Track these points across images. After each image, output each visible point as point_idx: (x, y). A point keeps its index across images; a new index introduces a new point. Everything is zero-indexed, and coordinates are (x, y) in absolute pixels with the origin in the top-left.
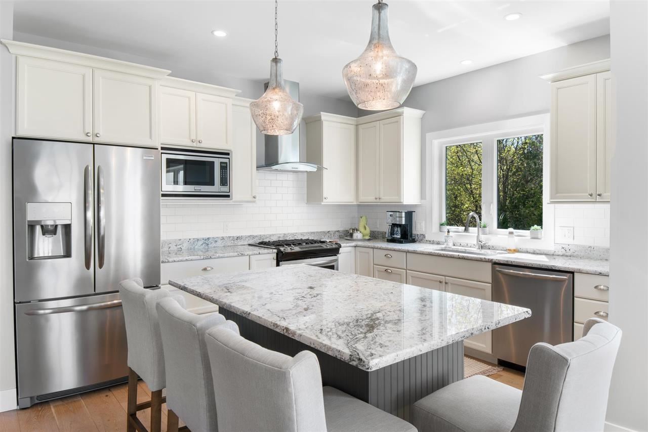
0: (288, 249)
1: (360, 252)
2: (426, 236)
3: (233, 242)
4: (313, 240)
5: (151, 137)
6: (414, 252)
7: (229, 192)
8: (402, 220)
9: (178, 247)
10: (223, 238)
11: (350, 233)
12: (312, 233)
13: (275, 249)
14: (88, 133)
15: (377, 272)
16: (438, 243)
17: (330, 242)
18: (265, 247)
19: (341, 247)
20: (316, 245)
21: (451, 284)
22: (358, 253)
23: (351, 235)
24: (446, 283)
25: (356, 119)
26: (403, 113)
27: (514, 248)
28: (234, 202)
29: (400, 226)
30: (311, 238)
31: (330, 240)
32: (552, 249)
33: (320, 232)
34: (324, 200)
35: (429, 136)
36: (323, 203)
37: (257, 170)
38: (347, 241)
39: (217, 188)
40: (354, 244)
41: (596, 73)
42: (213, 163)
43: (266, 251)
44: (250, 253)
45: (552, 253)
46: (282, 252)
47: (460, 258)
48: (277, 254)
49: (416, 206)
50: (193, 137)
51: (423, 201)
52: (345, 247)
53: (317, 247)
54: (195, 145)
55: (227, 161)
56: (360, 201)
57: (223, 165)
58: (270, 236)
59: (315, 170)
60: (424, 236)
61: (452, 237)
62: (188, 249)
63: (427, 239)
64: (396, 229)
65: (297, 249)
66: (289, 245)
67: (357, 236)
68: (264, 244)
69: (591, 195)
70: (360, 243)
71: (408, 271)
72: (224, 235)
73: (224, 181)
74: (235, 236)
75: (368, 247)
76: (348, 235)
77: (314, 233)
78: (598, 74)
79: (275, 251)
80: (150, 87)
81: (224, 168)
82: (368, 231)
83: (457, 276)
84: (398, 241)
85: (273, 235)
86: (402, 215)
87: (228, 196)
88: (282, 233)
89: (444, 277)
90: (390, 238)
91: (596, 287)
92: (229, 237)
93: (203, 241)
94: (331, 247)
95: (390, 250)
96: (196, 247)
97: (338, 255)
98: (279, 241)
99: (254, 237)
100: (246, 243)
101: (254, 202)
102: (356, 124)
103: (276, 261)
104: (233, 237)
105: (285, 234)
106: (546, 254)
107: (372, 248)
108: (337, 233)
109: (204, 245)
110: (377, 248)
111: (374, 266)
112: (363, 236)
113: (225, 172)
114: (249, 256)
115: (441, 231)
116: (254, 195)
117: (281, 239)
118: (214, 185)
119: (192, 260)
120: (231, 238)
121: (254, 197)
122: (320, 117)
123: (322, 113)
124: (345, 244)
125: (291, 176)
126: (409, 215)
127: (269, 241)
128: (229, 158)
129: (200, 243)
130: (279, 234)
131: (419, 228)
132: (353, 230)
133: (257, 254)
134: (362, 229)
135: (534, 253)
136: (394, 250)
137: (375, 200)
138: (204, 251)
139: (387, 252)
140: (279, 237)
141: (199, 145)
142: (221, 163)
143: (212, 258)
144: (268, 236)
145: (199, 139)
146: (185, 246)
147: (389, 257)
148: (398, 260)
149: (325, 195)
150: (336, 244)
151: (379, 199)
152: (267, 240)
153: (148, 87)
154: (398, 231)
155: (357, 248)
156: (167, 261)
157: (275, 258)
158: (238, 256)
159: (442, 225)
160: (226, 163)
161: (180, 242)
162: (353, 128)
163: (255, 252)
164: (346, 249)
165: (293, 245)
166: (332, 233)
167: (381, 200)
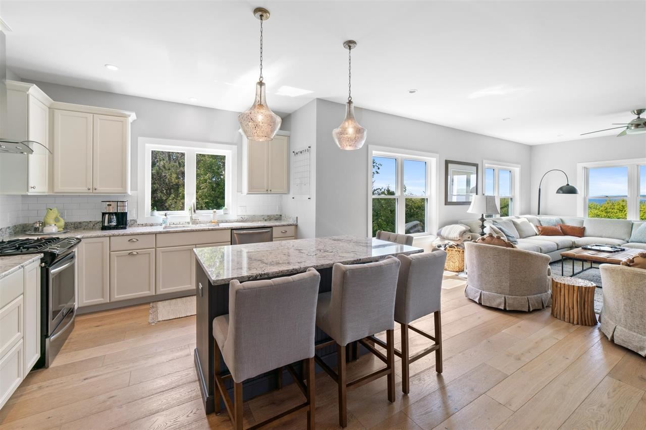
1: (86, 243)
2: (137, 220)
6: (167, 232)
8: (124, 209)
15: (116, 258)
16: (152, 225)
22: (84, 244)
26: (129, 116)
32: (236, 219)
35: (140, 139)
45: (236, 221)
47: (209, 230)
51: (134, 192)
56: (56, 190)
60: (135, 221)
63: (138, 223)
64: (111, 217)
67: (52, 230)
69: (267, 190)
71: (157, 249)
75: (105, 236)
82: (62, 223)
89: (195, 246)
95: (137, 235)
102: (49, 106)
107: (109, 236)
110: (114, 236)
111: (112, 253)
122: (28, 88)
123: (34, 85)
131: (129, 214)
132: (40, 223)
134: (51, 221)
137: (88, 191)
139: (125, 238)
147: (134, 241)
151: (95, 189)
154: (114, 219)
155: (83, 240)
159: (153, 210)
166: (4, 230)
167: (97, 191)
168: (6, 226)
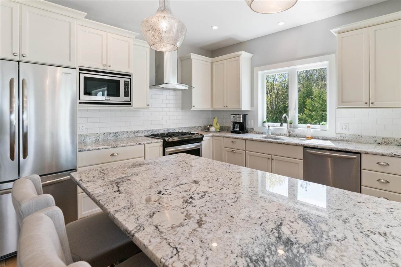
0: (171, 140)
1: (215, 139)
2: (254, 129)
3: (134, 134)
4: (186, 132)
5: (70, 60)
6: (251, 140)
7: (130, 101)
8: (240, 120)
9: (96, 138)
10: (127, 132)
11: (208, 128)
12: (185, 128)
13: (162, 139)
14: (14, 53)
15: (226, 152)
16: (262, 133)
17: (196, 133)
18: (155, 138)
19: (204, 137)
20: (188, 136)
21: (276, 160)
22: (214, 140)
23: (209, 129)
24: (272, 159)
25: (211, 59)
26: (241, 55)
27: (311, 136)
28: (134, 108)
29: (239, 123)
30: (184, 131)
31: (197, 132)
32: (335, 137)
33: (190, 127)
34: (193, 108)
35: (255, 69)
36: (192, 110)
37: (150, 88)
38: (207, 133)
39: (121, 98)
40: (211, 134)
41: (369, 27)
42: (119, 81)
43: (156, 140)
44: (145, 142)
45: (334, 139)
46: (167, 141)
47: (282, 144)
48: (163, 143)
49: (248, 111)
50: (105, 63)
51: (253, 108)
52: (205, 137)
53: (189, 137)
54: (105, 68)
55: (129, 80)
56: (214, 108)
57: (126, 83)
58: (159, 130)
59: (187, 88)
60: (253, 129)
61: (271, 129)
62: (103, 140)
63: (254, 131)
64: (236, 125)
65: (176, 139)
66: (171, 136)
67: (212, 130)
68: (154, 136)
69: (366, 103)
70: (214, 134)
71: (246, 151)
72: (128, 130)
73: (127, 94)
74: (135, 130)
75: (221, 137)
76: (207, 129)
77: (186, 128)
78: (370, 27)
79: (162, 140)
80: (70, 23)
81: (127, 85)
82: (218, 126)
83: (278, 155)
84: (238, 132)
85: (161, 129)
86: (240, 116)
87: (130, 104)
88: (166, 128)
89: (271, 156)
90: (233, 131)
91: (378, 163)
92: (132, 131)
93: (114, 134)
94: (198, 137)
95: (235, 138)
96: (109, 138)
97: (202, 142)
98: (164, 133)
99: (148, 131)
100: (143, 135)
101: (148, 108)
102: (211, 62)
103: (162, 147)
104: (134, 131)
105: (168, 129)
106: (330, 140)
107: (223, 137)
108: (199, 127)
109: (114, 137)
110: (226, 137)
111: (225, 148)
112: (216, 129)
113: (127, 87)
114: (145, 144)
115: (263, 126)
116: (147, 104)
117: (165, 132)
118: (119, 96)
119: (102, 149)
120: (133, 132)
121: (148, 105)
122: (190, 56)
123: (191, 53)
124: (206, 135)
125: (172, 92)
126: (245, 117)
127: (158, 134)
128: (130, 78)
129: (112, 135)
130: (165, 129)
131: (250, 124)
132: (210, 125)
133: (150, 143)
134: (215, 125)
135: (323, 139)
136: (238, 138)
137: (224, 108)
138: (114, 141)
139: (232, 140)
140: (165, 131)
141: (109, 68)
142: (125, 81)
143: (117, 147)
144: (157, 130)
145: (109, 64)
146: (101, 138)
147: (234, 143)
148: (240, 145)
149: (193, 105)
150: (201, 135)
151: (226, 107)
152: (156, 133)
153: (69, 24)
154: (237, 126)
155: (213, 137)
156: (83, 150)
157: (162, 145)
158: (137, 145)
159: (264, 122)
160: (129, 82)
161: (98, 135)
162: (210, 64)
163: (149, 142)
164: (207, 138)
165: (174, 136)
166: (197, 128)
167: (227, 108)
168: (198, 125)
